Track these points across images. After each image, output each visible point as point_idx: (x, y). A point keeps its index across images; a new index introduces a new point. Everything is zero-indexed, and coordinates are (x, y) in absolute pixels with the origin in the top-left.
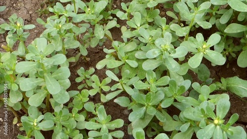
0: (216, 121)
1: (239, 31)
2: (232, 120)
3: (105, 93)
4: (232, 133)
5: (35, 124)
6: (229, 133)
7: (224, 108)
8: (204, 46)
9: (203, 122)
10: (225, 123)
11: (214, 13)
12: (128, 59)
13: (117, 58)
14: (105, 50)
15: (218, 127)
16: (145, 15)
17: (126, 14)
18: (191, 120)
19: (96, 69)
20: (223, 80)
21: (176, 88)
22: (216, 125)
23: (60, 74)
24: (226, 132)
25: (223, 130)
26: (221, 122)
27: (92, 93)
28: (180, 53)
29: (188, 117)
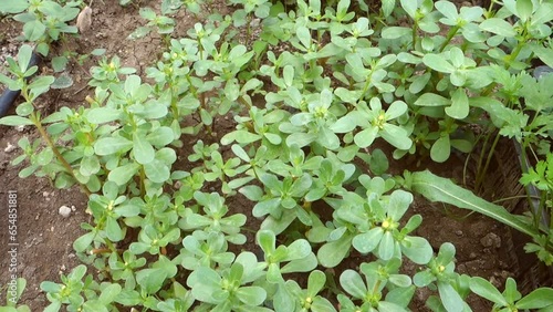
0: (385, 224)
1: (436, 105)
2: (411, 225)
3: (228, 179)
4: (409, 244)
5: (110, 208)
6: (405, 245)
7: (401, 205)
8: (381, 117)
9: (366, 223)
10: (399, 229)
11: (403, 81)
12: (267, 131)
13: (252, 130)
14: (237, 118)
15: (388, 233)
16: (302, 73)
17: (274, 68)
18: (347, 223)
19: (221, 145)
20: (407, 173)
21: (331, 174)
22: (385, 231)
23: (158, 137)
24: (401, 244)
25: (395, 239)
26: (394, 226)
27: (210, 178)
28: (344, 124)
29: (344, 218)
